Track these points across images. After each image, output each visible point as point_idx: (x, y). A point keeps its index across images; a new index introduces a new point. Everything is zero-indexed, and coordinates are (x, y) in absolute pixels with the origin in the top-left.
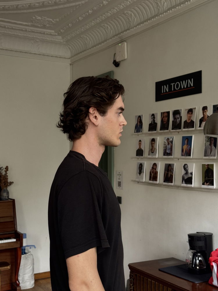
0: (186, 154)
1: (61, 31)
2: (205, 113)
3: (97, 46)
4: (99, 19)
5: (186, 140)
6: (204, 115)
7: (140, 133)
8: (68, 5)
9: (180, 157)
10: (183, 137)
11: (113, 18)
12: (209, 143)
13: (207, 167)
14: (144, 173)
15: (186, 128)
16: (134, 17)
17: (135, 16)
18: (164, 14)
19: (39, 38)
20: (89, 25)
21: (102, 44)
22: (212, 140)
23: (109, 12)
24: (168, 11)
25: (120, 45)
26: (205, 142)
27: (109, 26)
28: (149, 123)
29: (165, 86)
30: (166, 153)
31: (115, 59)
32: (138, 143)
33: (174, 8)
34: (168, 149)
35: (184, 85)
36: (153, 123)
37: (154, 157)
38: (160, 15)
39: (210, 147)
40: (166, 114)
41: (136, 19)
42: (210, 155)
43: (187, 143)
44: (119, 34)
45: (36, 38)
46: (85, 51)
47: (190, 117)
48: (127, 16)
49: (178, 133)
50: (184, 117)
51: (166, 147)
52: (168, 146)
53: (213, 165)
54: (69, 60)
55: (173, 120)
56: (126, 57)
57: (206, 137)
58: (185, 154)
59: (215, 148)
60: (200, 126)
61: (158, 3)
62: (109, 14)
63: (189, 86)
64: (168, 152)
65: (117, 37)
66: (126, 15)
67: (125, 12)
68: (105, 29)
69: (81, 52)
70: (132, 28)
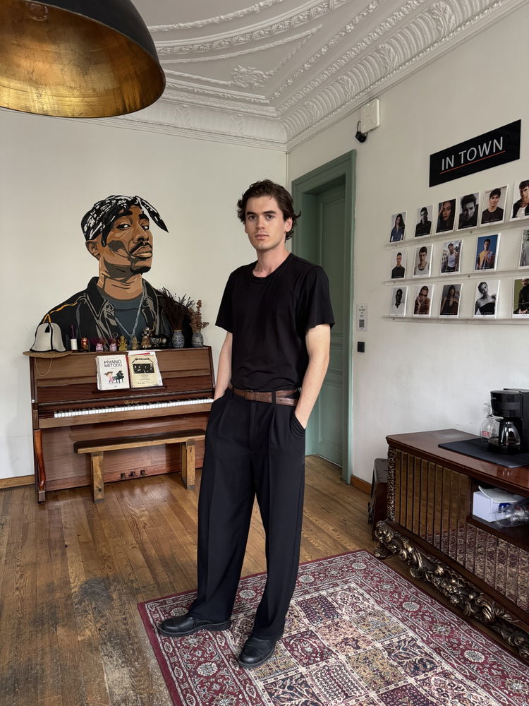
0: (486, 266)
1: (276, 94)
2: (524, 193)
4: (336, 66)
5: (487, 242)
7: (401, 241)
9: (472, 273)
11: (359, 61)
13: (525, 284)
14: (404, 303)
15: (487, 221)
16: (393, 55)
18: (451, 34)
20: (319, 80)
24: (459, 29)
25: (368, 106)
27: (349, 79)
28: (417, 224)
29: (448, 159)
30: (445, 268)
31: (359, 131)
32: (396, 258)
33: (470, 21)
34: (450, 262)
36: (423, 223)
37: (424, 276)
38: (443, 40)
40: (448, 205)
41: (396, 57)
43: (487, 247)
44: (366, 88)
47: (495, 203)
48: (381, 55)
49: (469, 234)
50: (483, 204)
51: (447, 258)
52: (450, 257)
55: (461, 212)
56: (378, 124)
58: (482, 267)
61: (439, 20)
63: (494, 151)
64: (449, 266)
65: (364, 93)
67: (380, 47)
68: (344, 85)
70: (390, 74)
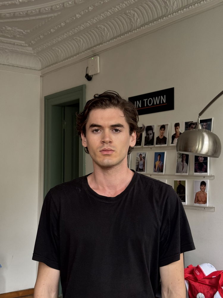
0: (159, 170)
1: (32, 42)
2: (177, 130)
3: (69, 59)
4: (72, 32)
5: (159, 156)
6: (176, 131)
8: (40, 17)
9: (152, 173)
10: (156, 153)
11: (86, 31)
12: (181, 159)
13: (179, 184)
15: (159, 144)
16: (107, 32)
17: (108, 30)
18: (138, 30)
19: (8, 49)
20: (61, 37)
21: (75, 57)
22: (184, 157)
23: (82, 25)
24: (141, 28)
25: (93, 58)
26: (177, 159)
27: (81, 39)
29: (138, 102)
30: (138, 169)
31: (87, 73)
33: (147, 25)
34: (140, 165)
35: (156, 101)
38: (133, 31)
39: (182, 163)
41: (109, 34)
42: (182, 171)
43: (160, 159)
44: (91, 48)
45: (5, 48)
46: (56, 63)
47: (163, 133)
48: (100, 31)
49: (150, 149)
50: (157, 133)
51: (139, 163)
53: (184, 182)
54: (40, 72)
55: (146, 135)
56: (99, 71)
57: (178, 154)
58: (157, 170)
59: (187, 164)
60: (172, 143)
61: (131, 19)
62: (82, 27)
63: (161, 103)
64: (140, 168)
65: (90, 51)
66: (99, 29)
67: (98, 26)
68: (78, 42)
69: (52, 65)
70: (105, 43)
